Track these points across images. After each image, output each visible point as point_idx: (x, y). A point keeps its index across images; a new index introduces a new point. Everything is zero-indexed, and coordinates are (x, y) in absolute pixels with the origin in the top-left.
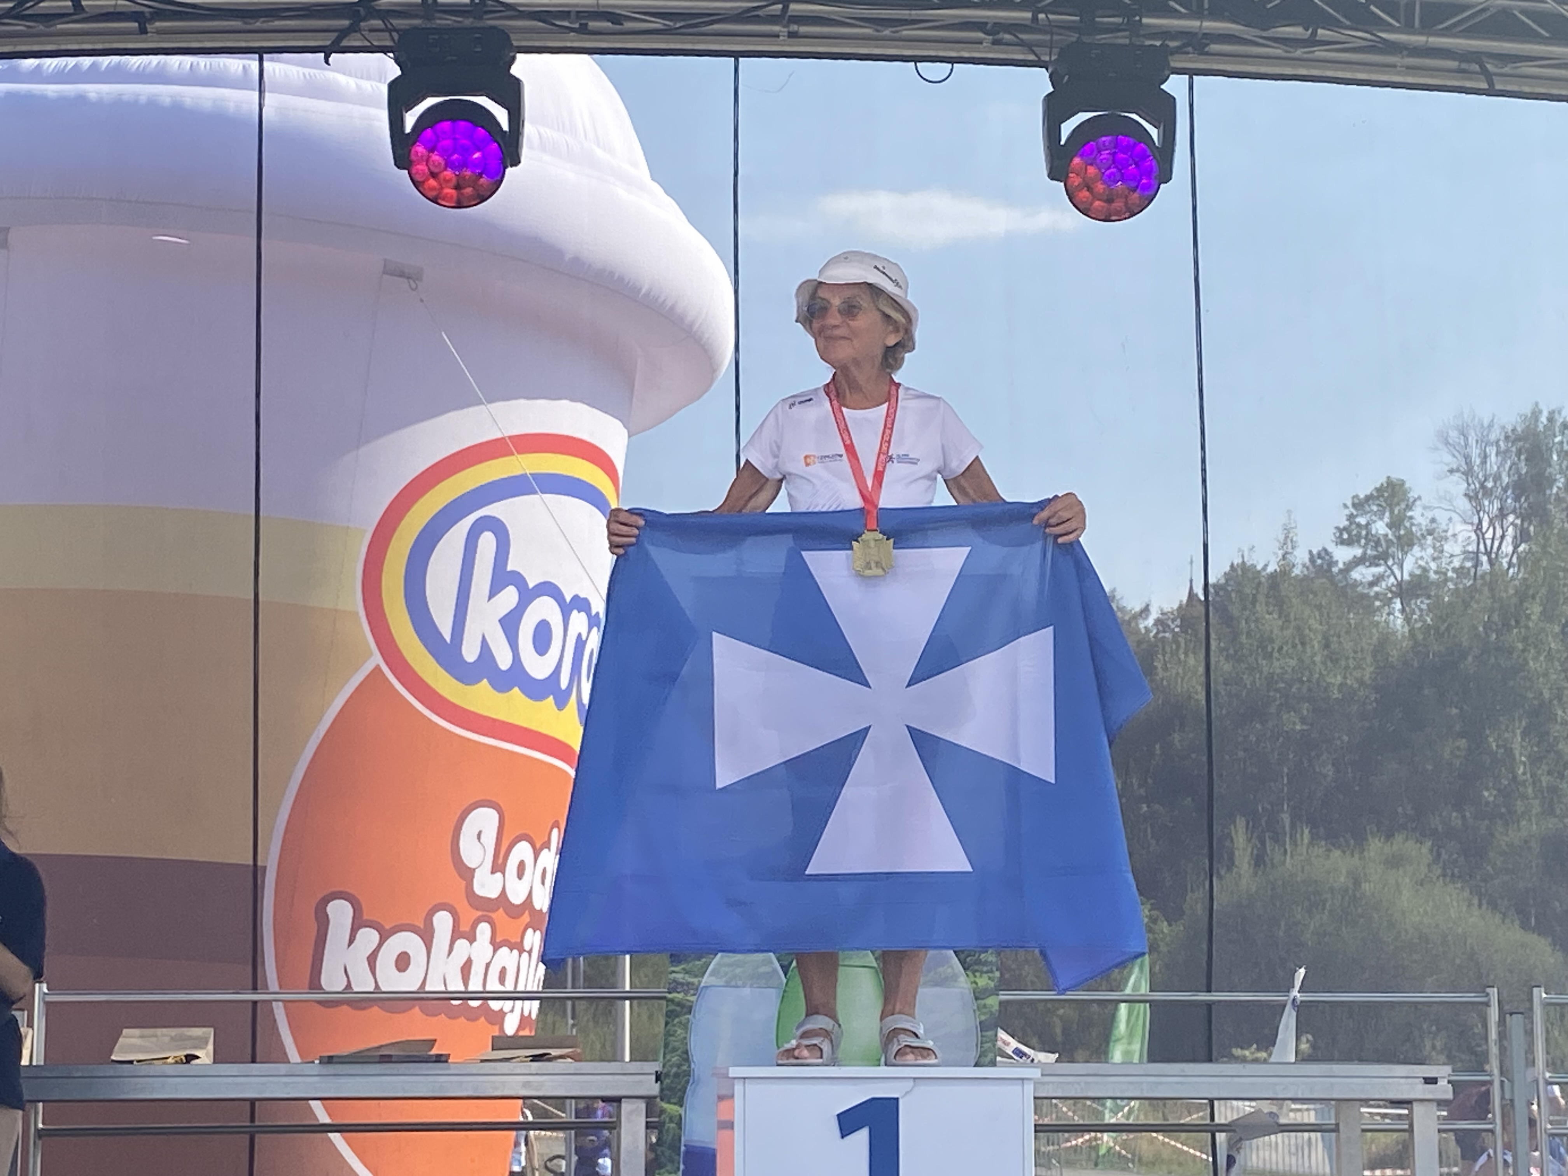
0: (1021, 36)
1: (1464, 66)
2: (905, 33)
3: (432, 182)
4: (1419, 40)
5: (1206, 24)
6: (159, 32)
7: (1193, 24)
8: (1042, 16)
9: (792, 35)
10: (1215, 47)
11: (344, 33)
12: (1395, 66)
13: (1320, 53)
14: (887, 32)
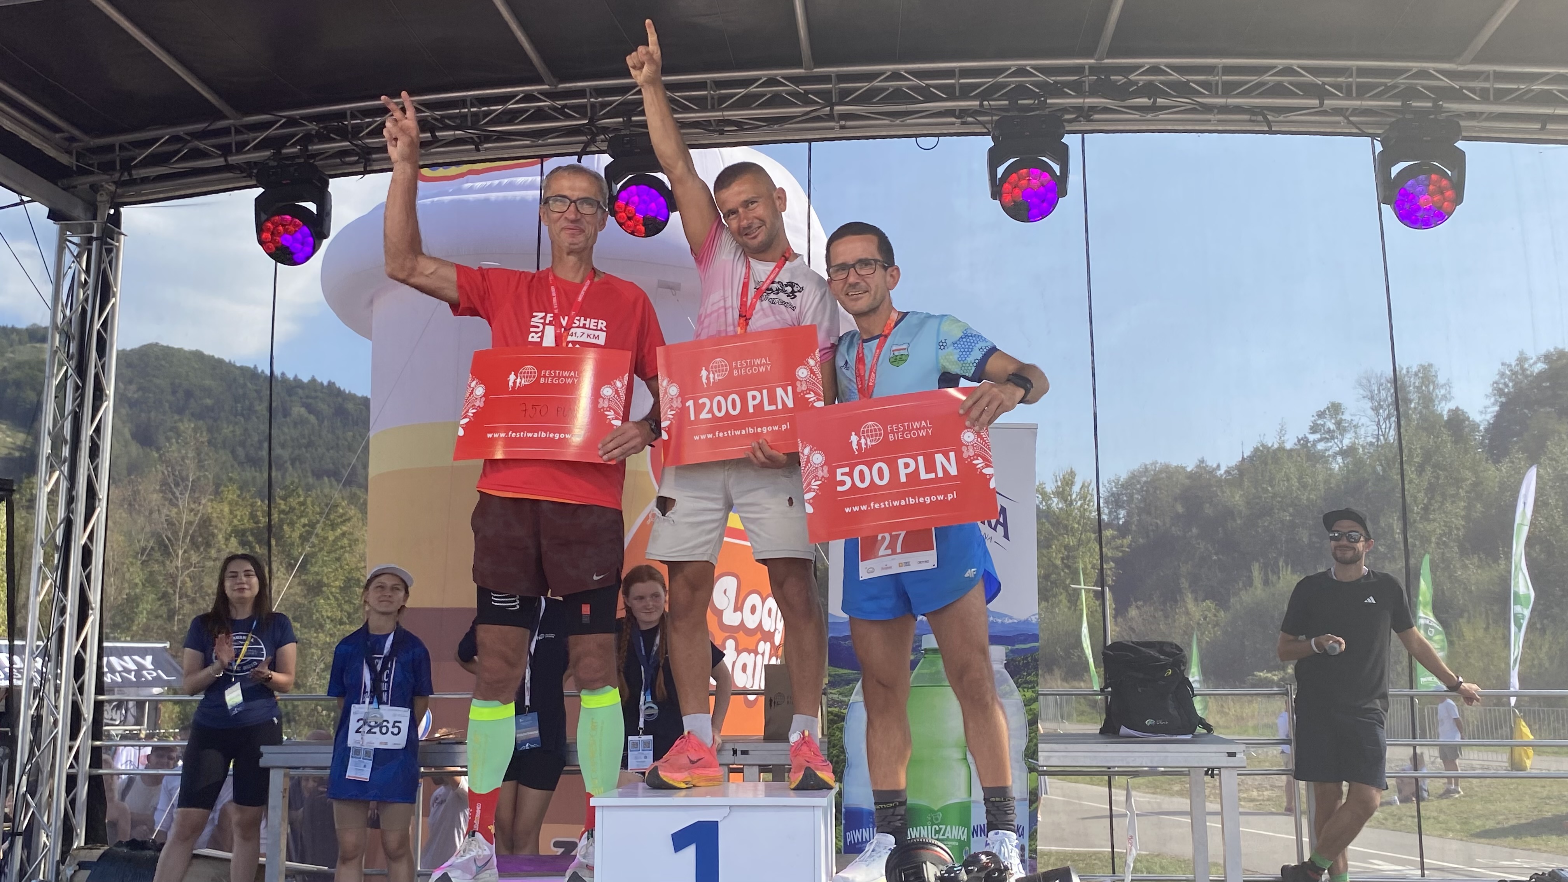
0: (979, 118)
1: (1254, 118)
2: (908, 121)
3: (630, 223)
4: (1221, 101)
5: (1086, 100)
6: (486, 149)
7: (1079, 101)
8: (985, 103)
9: (842, 127)
10: (1096, 116)
11: (587, 144)
12: (1210, 121)
13: (1162, 116)
14: (898, 122)
